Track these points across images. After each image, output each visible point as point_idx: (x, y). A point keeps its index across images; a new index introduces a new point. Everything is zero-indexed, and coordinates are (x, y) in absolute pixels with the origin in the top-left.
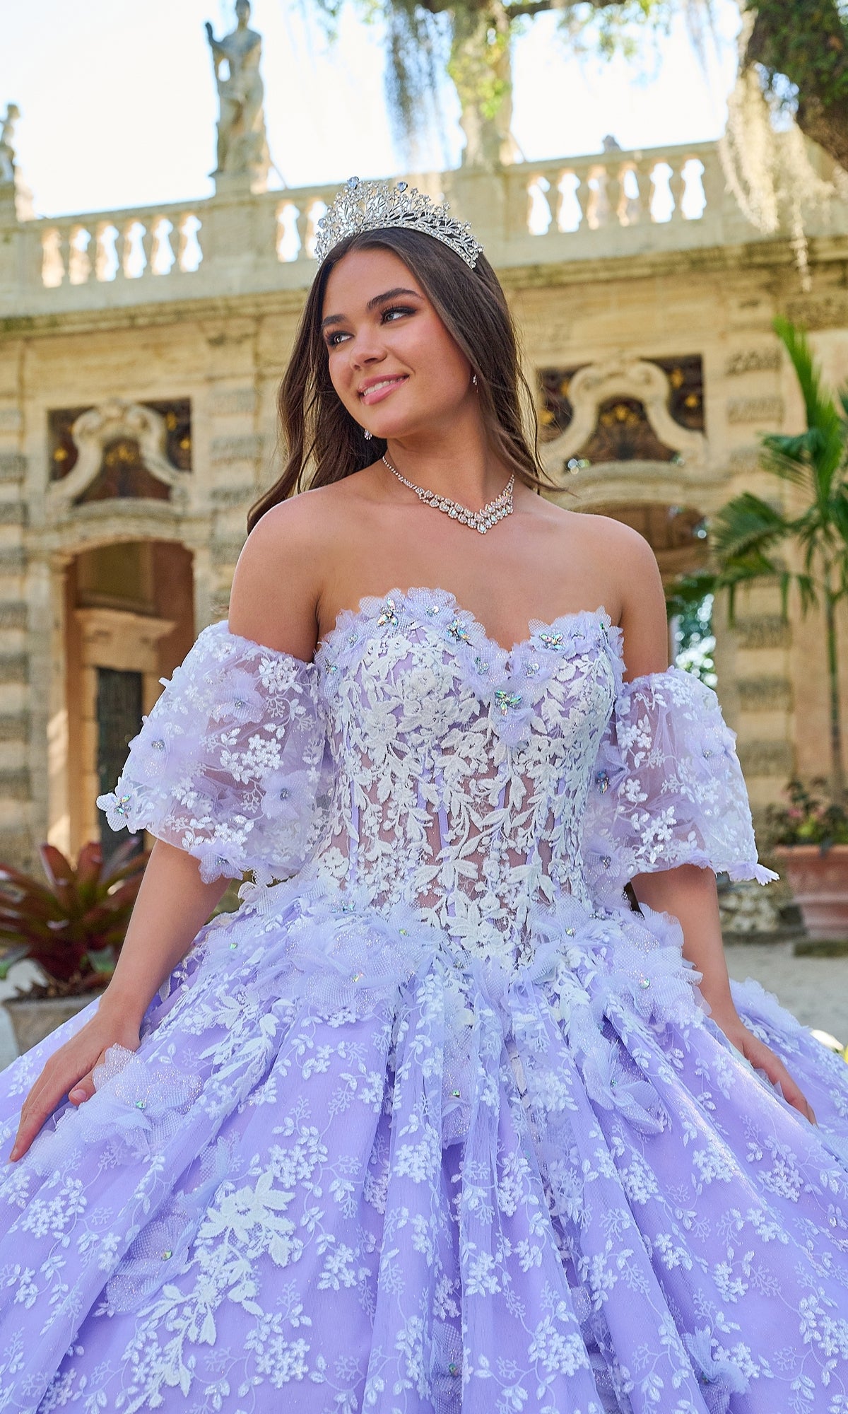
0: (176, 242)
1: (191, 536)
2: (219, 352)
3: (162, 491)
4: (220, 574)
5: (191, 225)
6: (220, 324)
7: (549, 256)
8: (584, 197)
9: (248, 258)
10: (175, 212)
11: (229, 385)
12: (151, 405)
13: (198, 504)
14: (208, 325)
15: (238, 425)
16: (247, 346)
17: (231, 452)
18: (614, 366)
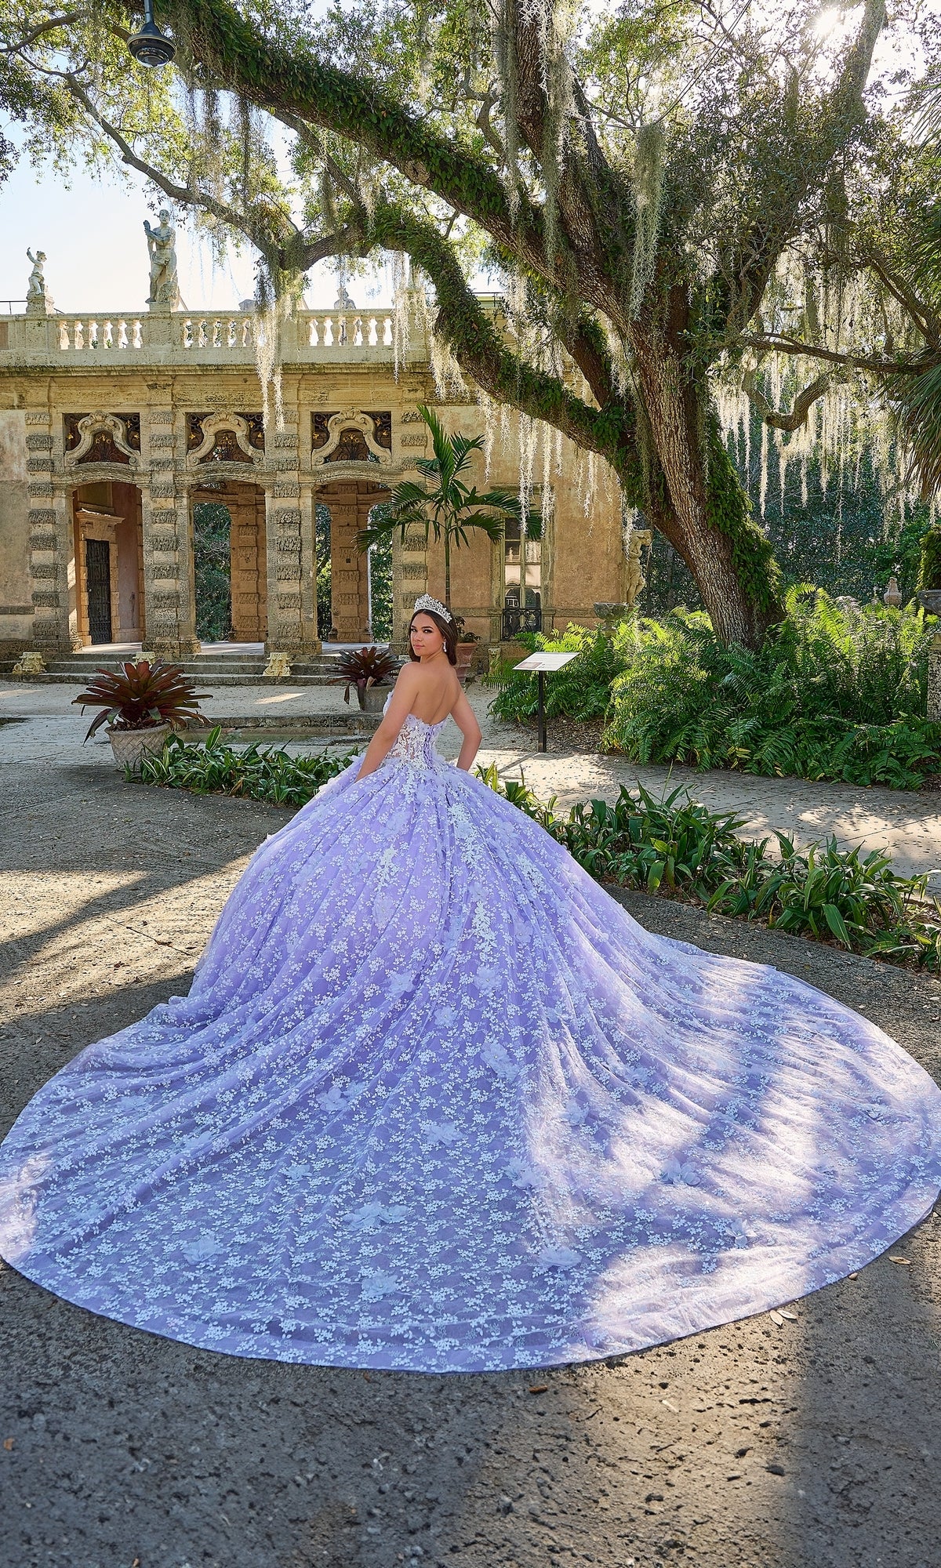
0: (130, 334)
1: (141, 481)
2: (153, 392)
3: (125, 459)
4: (155, 502)
5: (138, 326)
6: (154, 378)
7: (320, 359)
8: (335, 332)
9: (169, 346)
10: (130, 318)
11: (159, 409)
12: (117, 415)
13: (143, 467)
14: (148, 378)
15: (165, 429)
16: (168, 390)
17: (160, 442)
18: (349, 415)
